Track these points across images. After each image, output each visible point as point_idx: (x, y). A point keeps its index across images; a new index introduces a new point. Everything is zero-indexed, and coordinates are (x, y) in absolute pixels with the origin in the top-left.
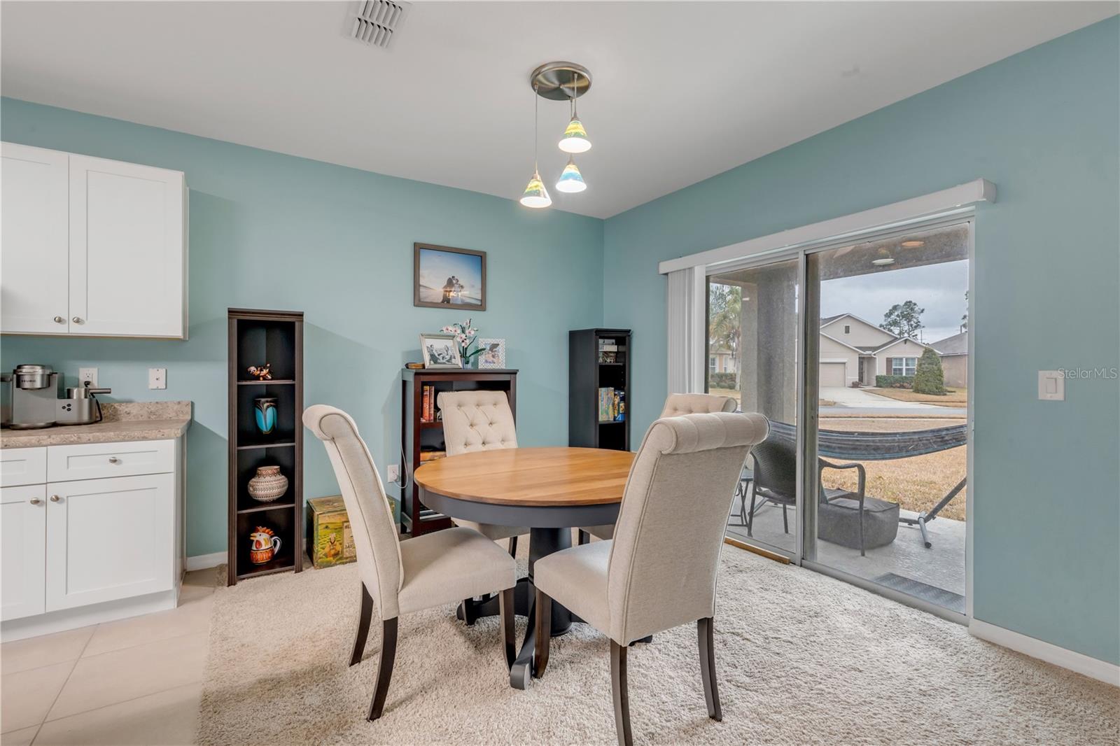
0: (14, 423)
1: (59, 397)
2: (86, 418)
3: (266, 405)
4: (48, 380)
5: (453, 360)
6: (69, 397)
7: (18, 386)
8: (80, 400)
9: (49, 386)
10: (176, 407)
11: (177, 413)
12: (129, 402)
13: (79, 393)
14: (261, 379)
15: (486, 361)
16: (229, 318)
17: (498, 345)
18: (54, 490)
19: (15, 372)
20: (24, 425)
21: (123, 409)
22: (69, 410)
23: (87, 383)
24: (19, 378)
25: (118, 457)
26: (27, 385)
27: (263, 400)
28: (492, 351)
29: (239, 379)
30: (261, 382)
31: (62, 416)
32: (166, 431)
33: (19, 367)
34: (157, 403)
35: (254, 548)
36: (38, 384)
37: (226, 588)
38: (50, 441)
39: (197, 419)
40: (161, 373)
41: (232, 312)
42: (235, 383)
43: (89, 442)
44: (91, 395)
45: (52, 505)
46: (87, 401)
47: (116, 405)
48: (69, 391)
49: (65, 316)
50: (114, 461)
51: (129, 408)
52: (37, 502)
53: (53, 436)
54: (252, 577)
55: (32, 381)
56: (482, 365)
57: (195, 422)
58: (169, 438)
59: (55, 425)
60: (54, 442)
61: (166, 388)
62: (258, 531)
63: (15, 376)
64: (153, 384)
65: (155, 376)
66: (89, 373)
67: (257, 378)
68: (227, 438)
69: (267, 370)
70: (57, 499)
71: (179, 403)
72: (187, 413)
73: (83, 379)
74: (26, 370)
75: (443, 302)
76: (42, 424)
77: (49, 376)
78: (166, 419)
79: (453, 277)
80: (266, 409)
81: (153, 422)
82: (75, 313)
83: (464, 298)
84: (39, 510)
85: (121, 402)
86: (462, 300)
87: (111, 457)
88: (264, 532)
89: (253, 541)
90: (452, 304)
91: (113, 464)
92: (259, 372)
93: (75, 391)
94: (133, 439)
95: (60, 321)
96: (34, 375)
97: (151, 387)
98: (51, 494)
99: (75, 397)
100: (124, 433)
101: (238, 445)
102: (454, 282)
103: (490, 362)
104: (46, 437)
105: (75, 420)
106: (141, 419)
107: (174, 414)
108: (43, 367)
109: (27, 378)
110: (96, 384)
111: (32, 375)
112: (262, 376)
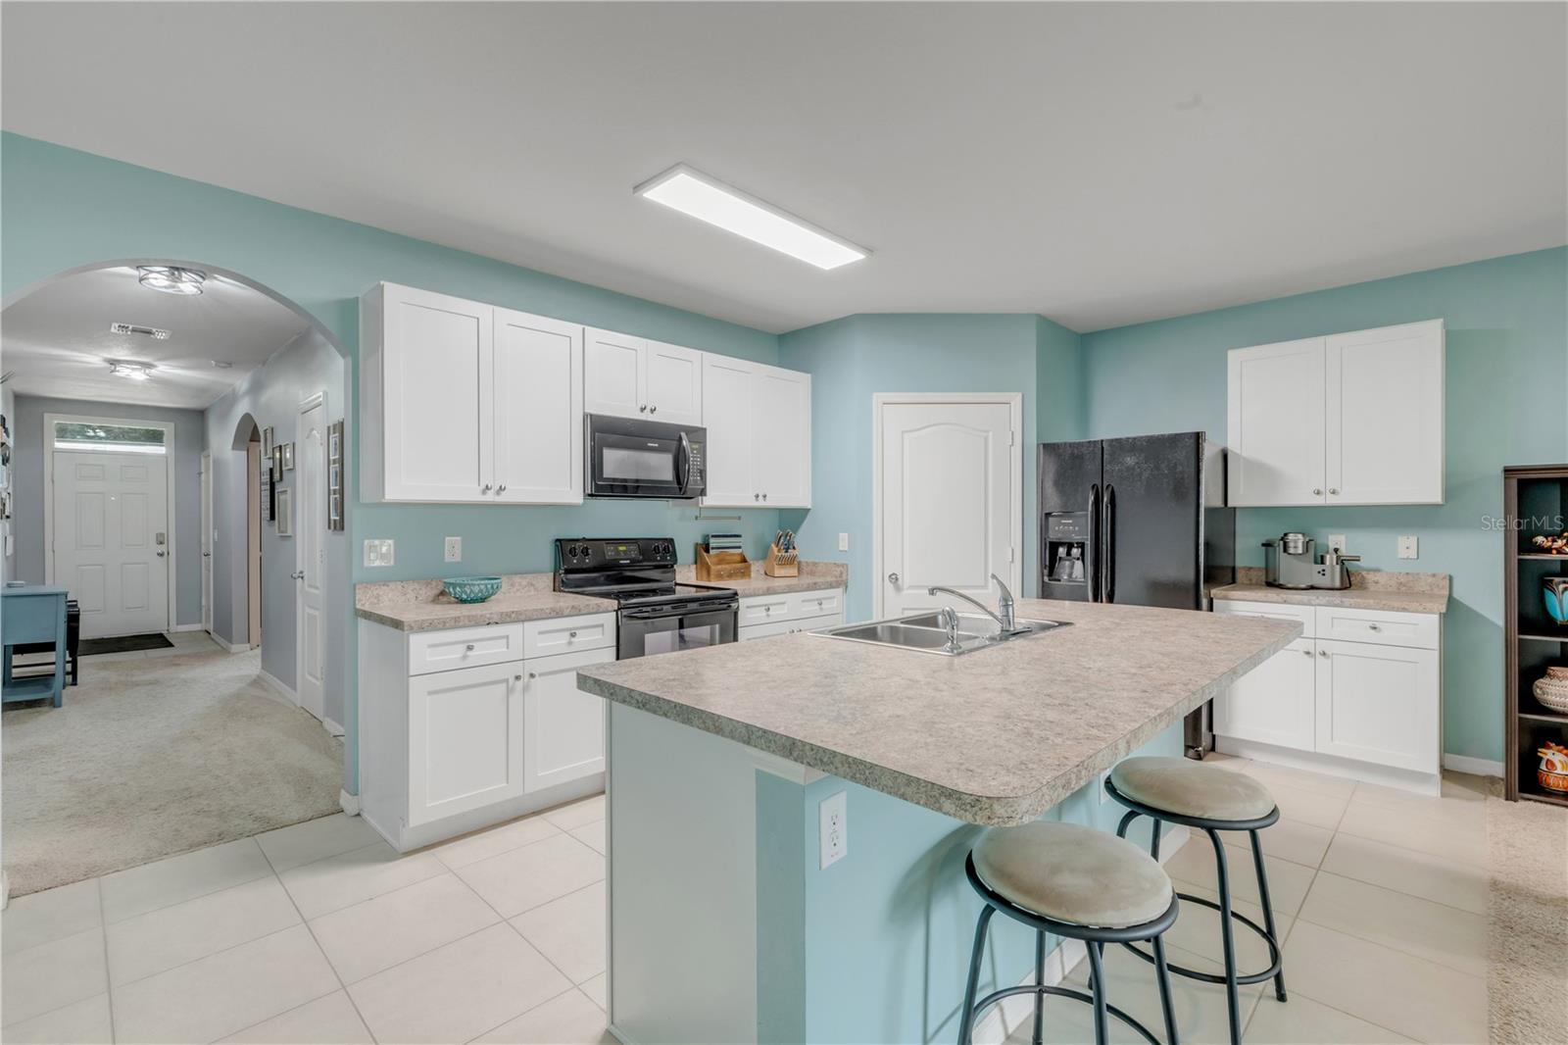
0: (1281, 582)
1: (1316, 563)
2: (1337, 584)
3: (1561, 587)
4: (1307, 545)
6: (1323, 563)
7: (1285, 550)
8: (1332, 567)
9: (1307, 551)
10: (1430, 580)
11: (1431, 586)
12: (1377, 570)
13: (1331, 559)
14: (1554, 552)
16: (1505, 478)
18: (1321, 646)
19: (1282, 539)
20: (1290, 585)
21: (1371, 577)
22: (1324, 575)
23: (1336, 550)
24: (1285, 544)
25: (1377, 625)
26: (1291, 551)
27: (1557, 580)
29: (1521, 551)
30: (1554, 556)
31: (1318, 581)
32: (1429, 605)
33: (1286, 535)
34: (1407, 574)
35: (1543, 767)
36: (1300, 551)
37: (1502, 800)
38: (1317, 601)
39: (1455, 595)
40: (1412, 541)
41: (1508, 471)
42: (1515, 557)
43: (1350, 606)
44: (1341, 561)
45: (1320, 658)
46: (1338, 567)
47: (1364, 573)
48: (1322, 557)
49: (1322, 489)
50: (1375, 628)
51: (1377, 577)
52: (1308, 653)
53: (1321, 598)
54: (1541, 802)
55: (1296, 547)
57: (1455, 599)
58: (1431, 612)
59: (1312, 588)
60: (1322, 603)
61: (1418, 558)
62: (1549, 748)
63: (1282, 542)
64: (1402, 553)
65: (1406, 544)
66: (1338, 540)
67: (1549, 550)
68: (1501, 623)
69: (1565, 541)
70: (1324, 654)
71: (1434, 575)
72: (1443, 587)
73: (1332, 546)
74: (1291, 537)
76: (1303, 586)
77: (1308, 542)
78: (1417, 593)
80: (1563, 593)
81: (1405, 593)
82: (1330, 487)
84: (1309, 661)
85: (1369, 570)
87: (1370, 624)
88: (1560, 751)
89: (1541, 758)
91: (1373, 631)
92: (1550, 544)
93: (1328, 556)
94: (1392, 609)
95: (1318, 493)
96: (1297, 542)
97: (1400, 556)
98: (1319, 649)
99: (1328, 563)
100: (1384, 602)
101: (1520, 633)
104: (1314, 598)
105: (1329, 585)
106: (1390, 589)
107: (1428, 588)
108: (1304, 535)
109: (1291, 545)
110: (1343, 552)
111: (1295, 542)
112: (1556, 549)
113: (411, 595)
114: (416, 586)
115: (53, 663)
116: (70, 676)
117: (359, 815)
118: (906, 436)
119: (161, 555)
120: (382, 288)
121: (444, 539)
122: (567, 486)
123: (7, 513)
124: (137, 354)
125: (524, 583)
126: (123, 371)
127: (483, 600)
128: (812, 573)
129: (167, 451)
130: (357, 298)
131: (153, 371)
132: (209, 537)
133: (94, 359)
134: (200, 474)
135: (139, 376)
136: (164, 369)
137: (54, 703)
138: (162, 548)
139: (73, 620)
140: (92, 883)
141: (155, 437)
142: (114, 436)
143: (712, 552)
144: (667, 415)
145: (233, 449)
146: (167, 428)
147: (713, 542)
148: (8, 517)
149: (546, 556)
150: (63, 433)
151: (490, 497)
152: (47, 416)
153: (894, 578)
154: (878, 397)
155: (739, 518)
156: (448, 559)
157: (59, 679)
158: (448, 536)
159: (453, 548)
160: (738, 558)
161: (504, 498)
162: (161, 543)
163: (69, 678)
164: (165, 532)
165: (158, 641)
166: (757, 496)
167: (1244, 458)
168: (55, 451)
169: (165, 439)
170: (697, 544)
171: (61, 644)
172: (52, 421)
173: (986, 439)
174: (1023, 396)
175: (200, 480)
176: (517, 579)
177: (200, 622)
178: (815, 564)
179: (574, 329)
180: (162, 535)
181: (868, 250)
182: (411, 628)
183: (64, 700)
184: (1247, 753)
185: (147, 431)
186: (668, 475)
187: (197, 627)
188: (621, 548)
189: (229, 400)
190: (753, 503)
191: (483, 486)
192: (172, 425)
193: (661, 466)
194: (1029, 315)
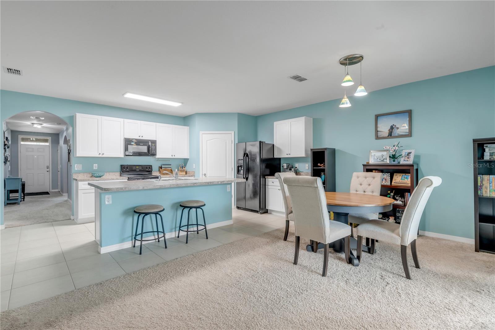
3: (322, 174)
5: (385, 160)
9: (288, 168)
12: (303, 172)
15: (404, 160)
16: (311, 151)
17: (411, 152)
24: (283, 166)
28: (408, 156)
29: (314, 167)
30: (322, 168)
33: (283, 164)
34: (307, 172)
40: (308, 165)
41: (311, 149)
42: (312, 168)
46: (294, 171)
47: (301, 173)
48: (291, 169)
49: (288, 154)
52: (279, 189)
56: (402, 162)
64: (306, 168)
66: (297, 165)
69: (323, 164)
73: (296, 167)
75: (388, 136)
77: (288, 166)
79: (393, 125)
83: (399, 133)
86: (398, 134)
90: (393, 136)
92: (320, 165)
102: (394, 127)
103: (406, 161)
108: (287, 164)
111: (285, 165)
113: (85, 176)
114: (87, 174)
115: (18, 197)
116: (23, 199)
117: (74, 220)
118: (208, 141)
119: (48, 171)
120: (76, 114)
121: (93, 165)
122: (120, 153)
123: (9, 160)
124: (38, 122)
125: (113, 174)
126: (35, 126)
127: (100, 177)
128: (189, 174)
129: (49, 144)
130: (73, 116)
131: (43, 125)
132: (60, 167)
133: (29, 123)
134: (58, 150)
135: (39, 127)
136: (45, 125)
137: (18, 204)
138: (48, 170)
139: (23, 186)
140: (21, 227)
141: (46, 141)
142: (37, 140)
143: (163, 168)
144: (145, 138)
145: (64, 144)
146: (49, 138)
147: (163, 166)
148: (9, 161)
149: (119, 168)
150: (23, 140)
151: (101, 156)
152: (19, 136)
153: (205, 175)
154: (201, 132)
155: (169, 161)
156: (94, 168)
157: (20, 200)
158: (95, 164)
159: (95, 167)
160: (170, 170)
161: (104, 156)
162: (48, 168)
163: (22, 200)
164: (49, 165)
165: (47, 193)
166: (172, 155)
167: (277, 147)
168: (21, 145)
169: (49, 141)
170: (159, 167)
171: (20, 191)
172: (20, 137)
173: (226, 142)
174: (234, 132)
175: (58, 152)
176: (111, 173)
177: (58, 189)
178: (189, 171)
179: (122, 120)
180: (48, 166)
181: (182, 103)
182: (79, 181)
183: (20, 203)
184: (273, 213)
185: (44, 139)
186: (146, 151)
187: (57, 190)
188: (137, 167)
189: (62, 132)
190: (171, 157)
191: (99, 153)
192: (50, 138)
193: (144, 149)
194: (236, 113)
